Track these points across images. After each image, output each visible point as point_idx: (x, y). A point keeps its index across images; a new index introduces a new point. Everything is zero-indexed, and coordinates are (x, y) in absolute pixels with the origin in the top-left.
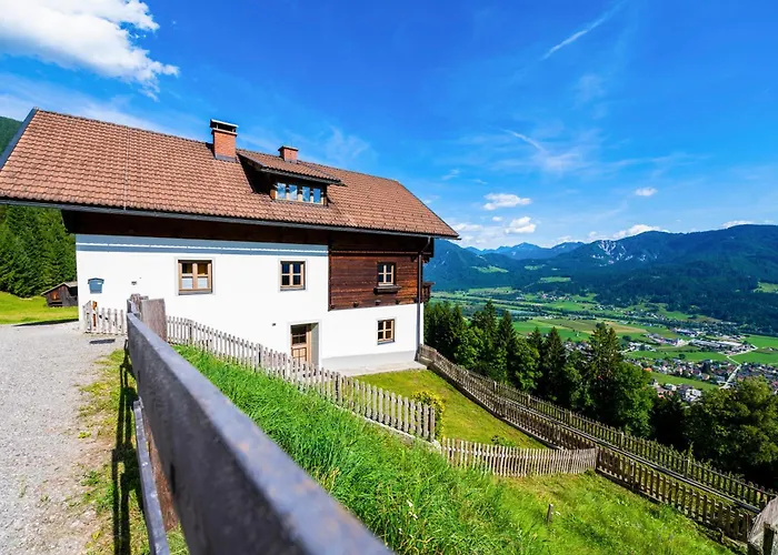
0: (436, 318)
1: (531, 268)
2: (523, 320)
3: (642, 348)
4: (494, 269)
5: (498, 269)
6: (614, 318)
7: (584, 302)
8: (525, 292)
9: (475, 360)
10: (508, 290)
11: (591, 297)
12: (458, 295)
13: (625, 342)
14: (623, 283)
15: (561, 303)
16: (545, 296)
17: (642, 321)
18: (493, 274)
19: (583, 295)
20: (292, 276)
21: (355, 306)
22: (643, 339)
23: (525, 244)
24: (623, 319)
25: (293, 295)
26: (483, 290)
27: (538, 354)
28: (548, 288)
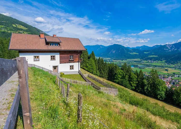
0: (111, 67)
1: (146, 53)
2: (143, 68)
3: (179, 77)
4: (135, 53)
5: (136, 53)
6: (171, 67)
7: (162, 63)
8: (144, 60)
9: (120, 79)
10: (139, 60)
11: (164, 61)
12: (124, 61)
13: (173, 75)
14: (174, 57)
15: (155, 63)
16: (150, 61)
17: (179, 68)
18: (134, 55)
19: (161, 61)
20: (53, 58)
21: (65, 63)
22: (179, 74)
23: (144, 46)
24: (174, 68)
25: (53, 61)
26: (131, 60)
27: (136, 77)
28: (151, 59)
